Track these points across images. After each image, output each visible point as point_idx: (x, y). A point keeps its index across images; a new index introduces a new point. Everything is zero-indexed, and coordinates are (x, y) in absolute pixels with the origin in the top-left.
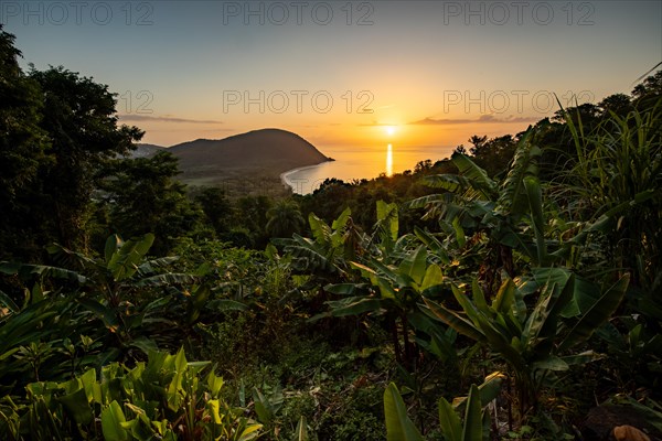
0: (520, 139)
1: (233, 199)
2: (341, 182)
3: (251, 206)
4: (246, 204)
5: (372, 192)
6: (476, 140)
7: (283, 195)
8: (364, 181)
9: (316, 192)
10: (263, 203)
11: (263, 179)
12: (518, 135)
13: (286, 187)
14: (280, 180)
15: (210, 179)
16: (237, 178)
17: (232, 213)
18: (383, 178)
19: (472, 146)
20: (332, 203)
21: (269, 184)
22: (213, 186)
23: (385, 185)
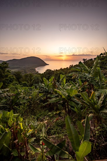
0: (95, 60)
1: (23, 75)
2: (51, 70)
3: (28, 76)
4: (26, 76)
5: (58, 72)
6: (84, 60)
7: (36, 74)
8: (57, 70)
9: (44, 73)
10: (31, 76)
11: (31, 69)
12: (94, 59)
13: (37, 72)
14: (35, 70)
15: (17, 69)
16: (24, 69)
17: (23, 78)
18: (61, 69)
19: (83, 61)
20: (49, 75)
21: (32, 71)
22: (18, 71)
23: (62, 71)
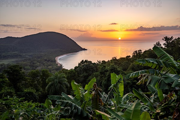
1: (27, 71)
2: (91, 62)
3: (37, 76)
4: (34, 75)
5: (108, 68)
6: (166, 39)
7: (57, 70)
8: (104, 62)
9: (76, 68)
10: (45, 75)
11: (46, 60)
14: (55, 61)
16: (30, 59)
17: (26, 80)
18: (114, 60)
19: (165, 42)
20: (85, 74)
21: (49, 63)
22: (15, 64)
23: (116, 63)
